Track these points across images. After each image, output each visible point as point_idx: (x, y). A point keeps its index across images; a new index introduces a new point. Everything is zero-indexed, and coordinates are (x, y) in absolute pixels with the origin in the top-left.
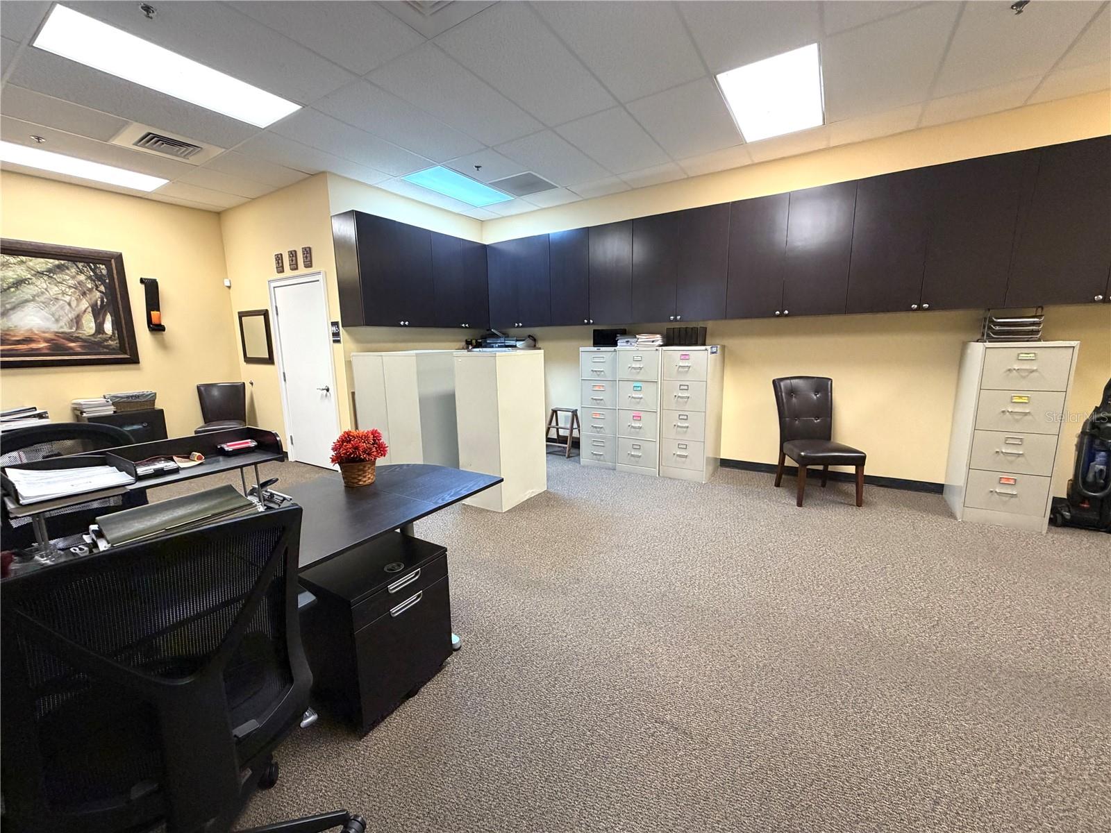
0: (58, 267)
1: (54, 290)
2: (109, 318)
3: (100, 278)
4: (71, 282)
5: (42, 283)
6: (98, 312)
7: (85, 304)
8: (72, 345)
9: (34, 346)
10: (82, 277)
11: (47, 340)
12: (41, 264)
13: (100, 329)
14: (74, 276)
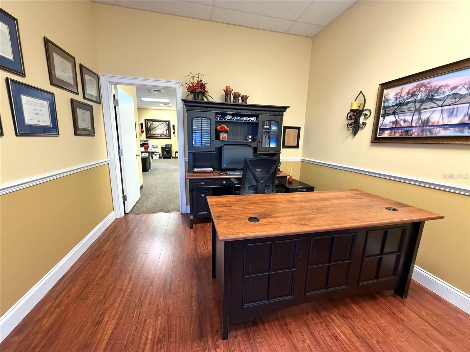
0: (162, 123)
1: (162, 127)
2: (168, 131)
3: (167, 125)
4: (164, 125)
5: (160, 126)
6: (166, 130)
7: (165, 129)
8: (163, 135)
9: (158, 135)
10: (165, 125)
11: (160, 135)
12: (161, 123)
13: (166, 133)
14: (164, 124)
